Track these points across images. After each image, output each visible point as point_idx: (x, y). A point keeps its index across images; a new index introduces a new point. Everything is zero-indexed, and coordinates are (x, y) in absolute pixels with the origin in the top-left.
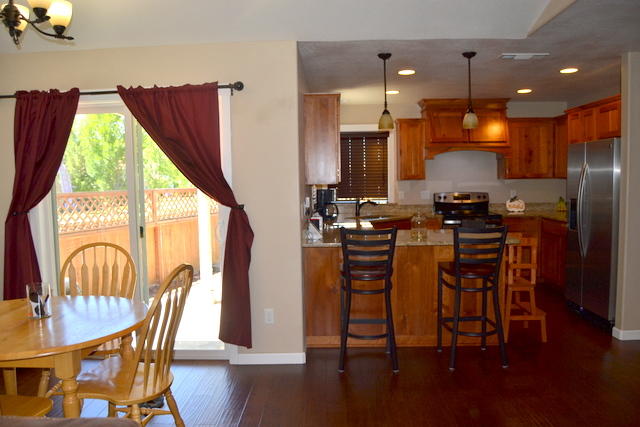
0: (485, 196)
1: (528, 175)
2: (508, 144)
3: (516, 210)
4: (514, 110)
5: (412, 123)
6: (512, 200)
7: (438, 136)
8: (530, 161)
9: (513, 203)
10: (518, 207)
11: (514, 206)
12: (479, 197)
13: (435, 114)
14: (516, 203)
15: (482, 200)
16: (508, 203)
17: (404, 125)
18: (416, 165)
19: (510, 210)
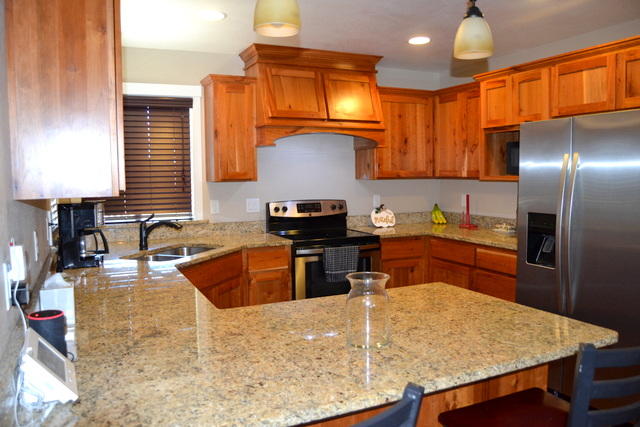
0: (342, 205)
1: (402, 173)
2: (381, 126)
3: (385, 225)
4: (386, 76)
5: (234, 84)
6: (378, 210)
7: (280, 107)
8: (405, 153)
9: (379, 215)
10: (386, 220)
11: (381, 220)
12: (334, 208)
13: (274, 71)
14: (383, 214)
15: (337, 212)
16: (373, 215)
17: (223, 88)
18: (243, 157)
19: (377, 225)
